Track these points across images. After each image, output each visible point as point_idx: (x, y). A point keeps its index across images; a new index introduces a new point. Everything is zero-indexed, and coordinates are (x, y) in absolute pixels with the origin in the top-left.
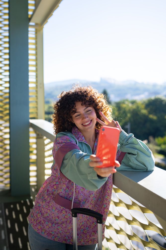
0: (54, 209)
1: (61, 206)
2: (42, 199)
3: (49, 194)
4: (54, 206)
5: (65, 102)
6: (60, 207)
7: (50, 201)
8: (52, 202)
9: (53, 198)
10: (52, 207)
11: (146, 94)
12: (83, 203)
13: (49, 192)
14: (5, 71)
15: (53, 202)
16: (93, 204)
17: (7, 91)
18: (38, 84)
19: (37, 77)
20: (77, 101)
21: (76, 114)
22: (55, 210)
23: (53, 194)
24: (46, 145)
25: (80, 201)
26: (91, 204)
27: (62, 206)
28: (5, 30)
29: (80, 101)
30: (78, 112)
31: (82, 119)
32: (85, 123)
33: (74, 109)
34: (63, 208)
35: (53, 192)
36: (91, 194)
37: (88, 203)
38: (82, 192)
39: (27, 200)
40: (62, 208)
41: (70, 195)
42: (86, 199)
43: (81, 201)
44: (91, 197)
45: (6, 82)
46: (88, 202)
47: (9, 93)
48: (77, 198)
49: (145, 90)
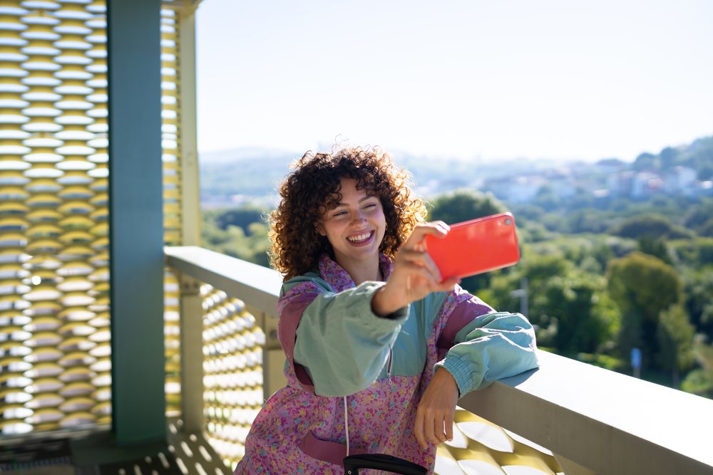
0: (302, 468)
1: (319, 461)
2: (268, 440)
3: (287, 429)
4: (300, 461)
5: (314, 175)
6: (317, 462)
7: (288, 446)
8: (296, 451)
9: (296, 442)
10: (297, 463)
11: (434, 184)
12: (372, 447)
13: (286, 426)
14: (97, 119)
15: (298, 452)
16: (394, 446)
17: (104, 172)
18: (184, 156)
19: (179, 136)
20: (344, 176)
21: (339, 209)
22: (305, 470)
23: (296, 430)
24: (208, 311)
25: (367, 444)
26: (391, 445)
27: (321, 459)
28: (95, 13)
29: (352, 177)
30: (344, 205)
31: (352, 224)
32: (357, 235)
33: (335, 196)
34: (325, 463)
35: (297, 426)
36: (392, 422)
37: (385, 445)
38: (368, 420)
39: (162, 456)
40: (322, 463)
41: (339, 432)
42: (381, 436)
43: (369, 441)
44: (391, 430)
45: (98, 149)
46: (386, 442)
47: (110, 178)
48: (359, 436)
49: (431, 175)
